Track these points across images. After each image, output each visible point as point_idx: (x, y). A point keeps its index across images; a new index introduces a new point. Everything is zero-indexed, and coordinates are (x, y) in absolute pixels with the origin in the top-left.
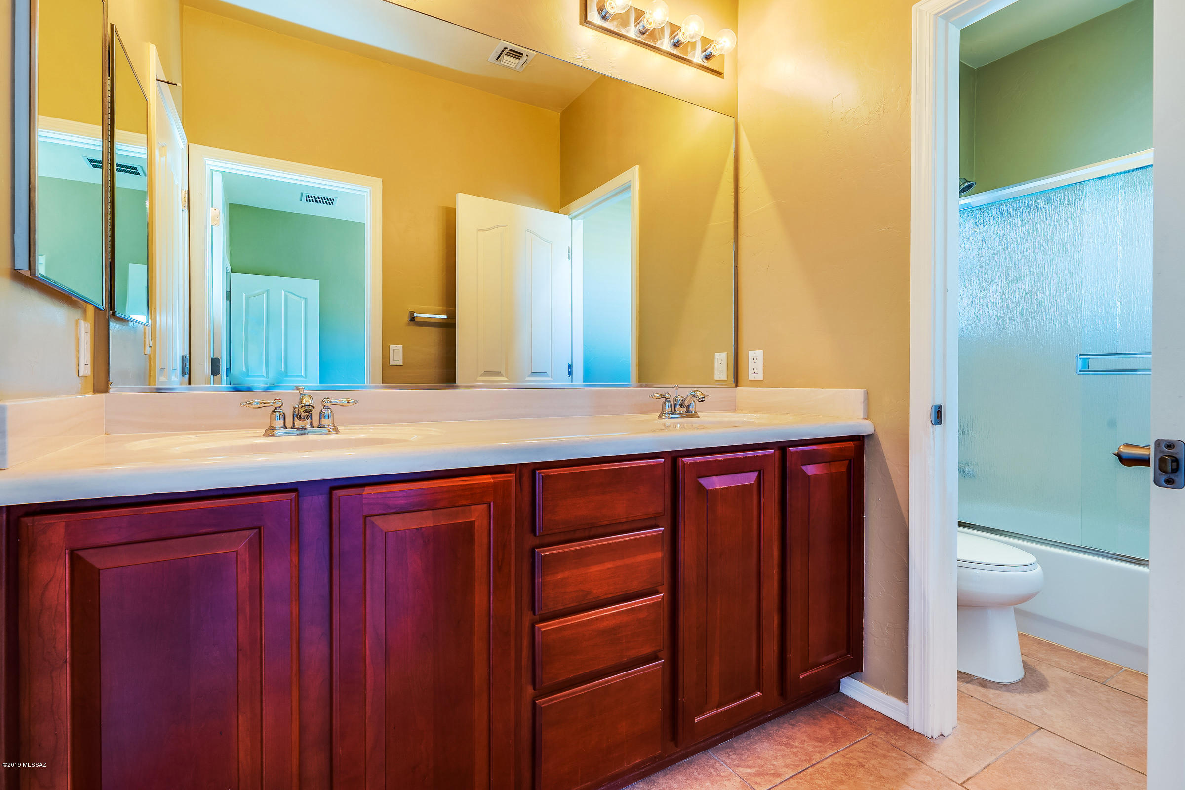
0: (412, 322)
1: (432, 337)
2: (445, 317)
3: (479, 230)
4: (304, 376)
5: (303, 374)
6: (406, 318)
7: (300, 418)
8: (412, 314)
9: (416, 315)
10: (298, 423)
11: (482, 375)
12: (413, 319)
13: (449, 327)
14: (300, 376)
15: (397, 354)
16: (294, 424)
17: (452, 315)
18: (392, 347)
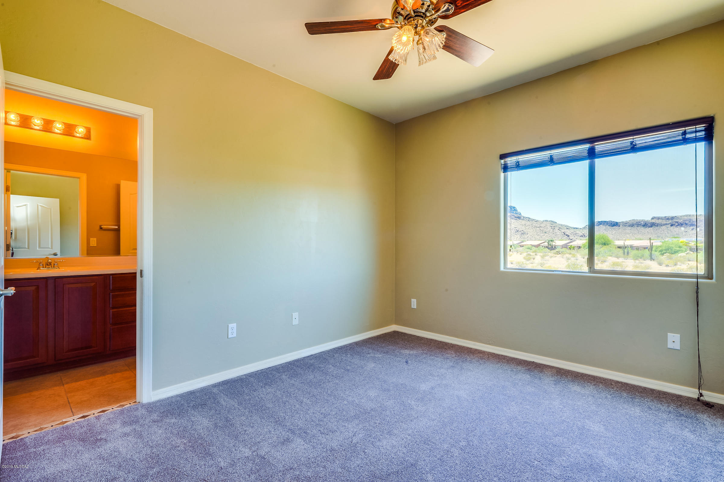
0: (101, 230)
1: (111, 235)
2: (117, 227)
3: (131, 194)
4: (51, 248)
5: (50, 247)
6: (98, 228)
7: (48, 265)
8: (100, 226)
9: (102, 227)
10: (47, 266)
11: (132, 250)
12: (101, 228)
13: (118, 231)
14: (49, 248)
15: (94, 242)
16: (46, 267)
17: (119, 226)
18: (91, 239)
